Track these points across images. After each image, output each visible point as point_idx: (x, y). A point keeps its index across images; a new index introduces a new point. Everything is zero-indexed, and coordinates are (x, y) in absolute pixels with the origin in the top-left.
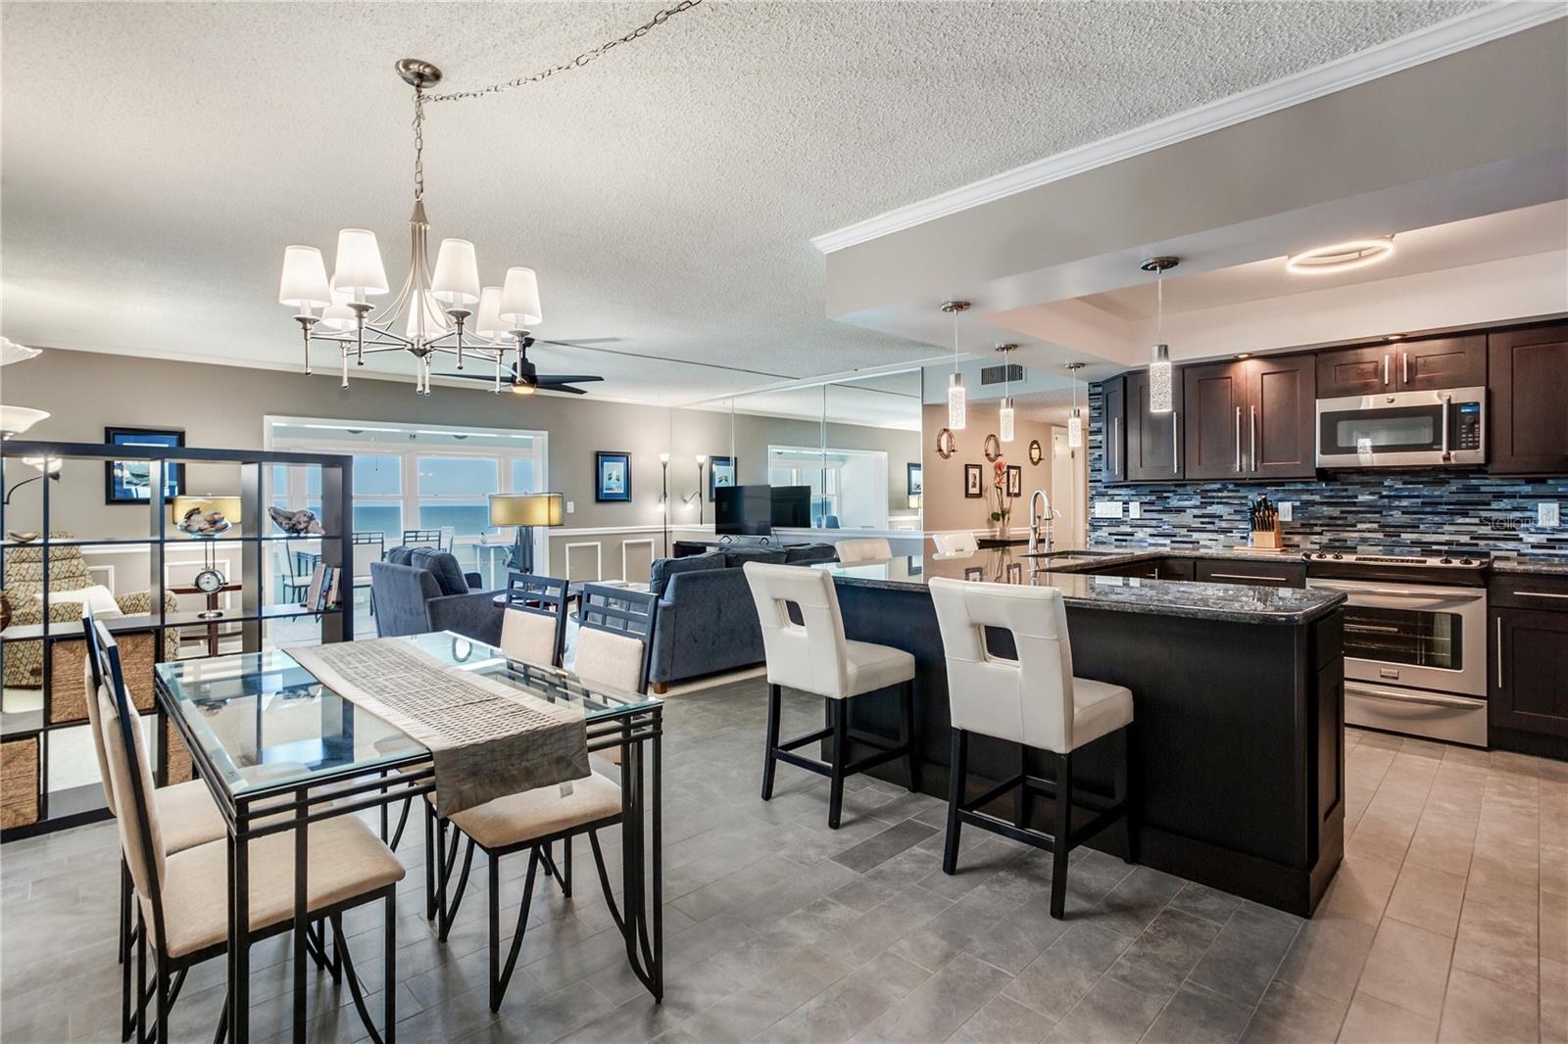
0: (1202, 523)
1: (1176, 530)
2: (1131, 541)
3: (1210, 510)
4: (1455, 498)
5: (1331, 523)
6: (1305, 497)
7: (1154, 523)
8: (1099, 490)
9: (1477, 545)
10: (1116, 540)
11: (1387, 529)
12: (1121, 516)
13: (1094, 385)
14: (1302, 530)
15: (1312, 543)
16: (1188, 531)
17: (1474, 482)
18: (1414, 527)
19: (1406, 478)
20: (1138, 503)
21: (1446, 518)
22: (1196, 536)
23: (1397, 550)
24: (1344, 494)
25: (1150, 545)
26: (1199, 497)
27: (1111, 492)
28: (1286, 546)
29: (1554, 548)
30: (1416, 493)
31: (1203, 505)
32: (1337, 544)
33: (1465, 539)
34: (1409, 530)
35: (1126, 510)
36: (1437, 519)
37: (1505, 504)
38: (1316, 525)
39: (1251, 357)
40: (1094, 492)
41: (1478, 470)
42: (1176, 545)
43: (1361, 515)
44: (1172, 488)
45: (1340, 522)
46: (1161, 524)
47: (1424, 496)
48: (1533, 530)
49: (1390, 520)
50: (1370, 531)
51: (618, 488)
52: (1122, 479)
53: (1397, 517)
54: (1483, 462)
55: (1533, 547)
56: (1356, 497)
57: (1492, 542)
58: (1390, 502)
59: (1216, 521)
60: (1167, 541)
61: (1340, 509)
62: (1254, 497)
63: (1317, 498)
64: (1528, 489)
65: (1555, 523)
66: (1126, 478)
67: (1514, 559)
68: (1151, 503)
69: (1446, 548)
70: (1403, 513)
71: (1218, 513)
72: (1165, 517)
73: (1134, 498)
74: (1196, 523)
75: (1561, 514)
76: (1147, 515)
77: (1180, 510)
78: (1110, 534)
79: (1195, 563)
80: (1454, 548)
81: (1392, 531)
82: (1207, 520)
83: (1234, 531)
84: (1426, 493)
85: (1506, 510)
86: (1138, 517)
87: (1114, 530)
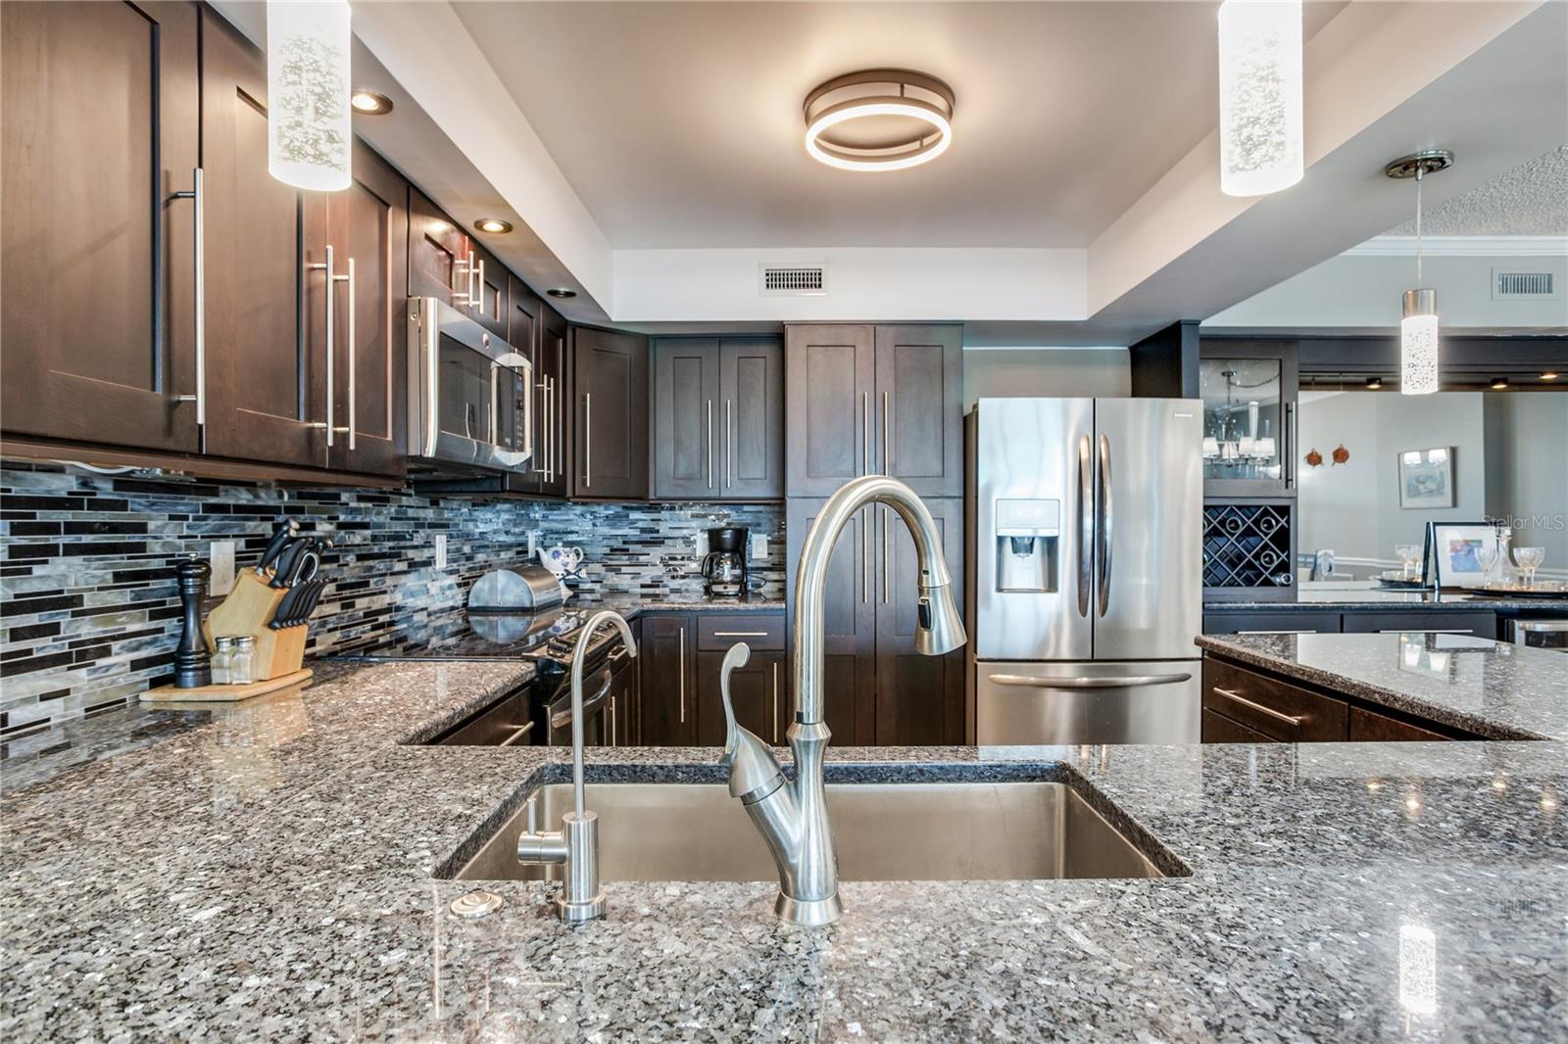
65: (445, 563)
75: (448, 550)
84: (374, 519)
85: (421, 547)
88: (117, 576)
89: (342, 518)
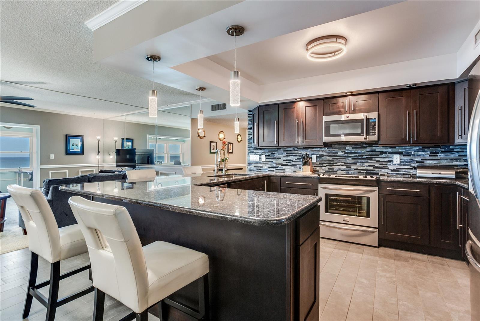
0: (286, 163)
1: (277, 165)
2: (262, 169)
3: (289, 158)
4: (369, 153)
5: (329, 163)
6: (321, 153)
7: (270, 163)
8: (251, 150)
9: (375, 170)
10: (257, 169)
11: (347, 165)
12: (258, 160)
13: (250, 111)
14: (319, 165)
15: (323, 170)
16: (282, 166)
17: (374, 148)
18: (355, 164)
19: (353, 146)
20: (264, 155)
21: (365, 160)
22: (284, 167)
23: (350, 172)
24: (333, 152)
25: (269, 171)
26: (285, 153)
27: (255, 151)
28: (314, 171)
29: (398, 171)
30: (356, 152)
31: (287, 156)
32: (331, 170)
33: (371, 168)
34: (354, 165)
35: (260, 158)
36: (363, 161)
37: (384, 155)
38: (324, 163)
39: (302, 100)
40: (249, 151)
41: (376, 143)
42: (278, 171)
43: (338, 160)
44: (276, 150)
45: (332, 162)
46: (272, 163)
47: (359, 153)
48: (392, 165)
49: (348, 162)
50: (341, 166)
51: (78, 149)
52: (257, 146)
53: (350, 160)
54: (377, 140)
55: (392, 171)
56: (337, 153)
57: (379, 169)
58: (348, 155)
59: (291, 162)
60: (274, 169)
61: (332, 157)
62: (303, 152)
63: (325, 153)
64: (390, 150)
65: (398, 162)
66: (259, 146)
67: (386, 175)
68: (269, 155)
69: (365, 171)
70: (352, 159)
71: (292, 159)
72: (273, 160)
73: (263, 153)
74: (284, 163)
75: (400, 159)
76: (268, 160)
77: (279, 158)
78: (255, 167)
79: (280, 178)
80: (368, 171)
81: (348, 165)
82: (288, 162)
83: (297, 166)
84: (359, 152)
85: (384, 158)
86: (265, 161)
87: (256, 165)
88: (297, 158)
89: (346, 152)
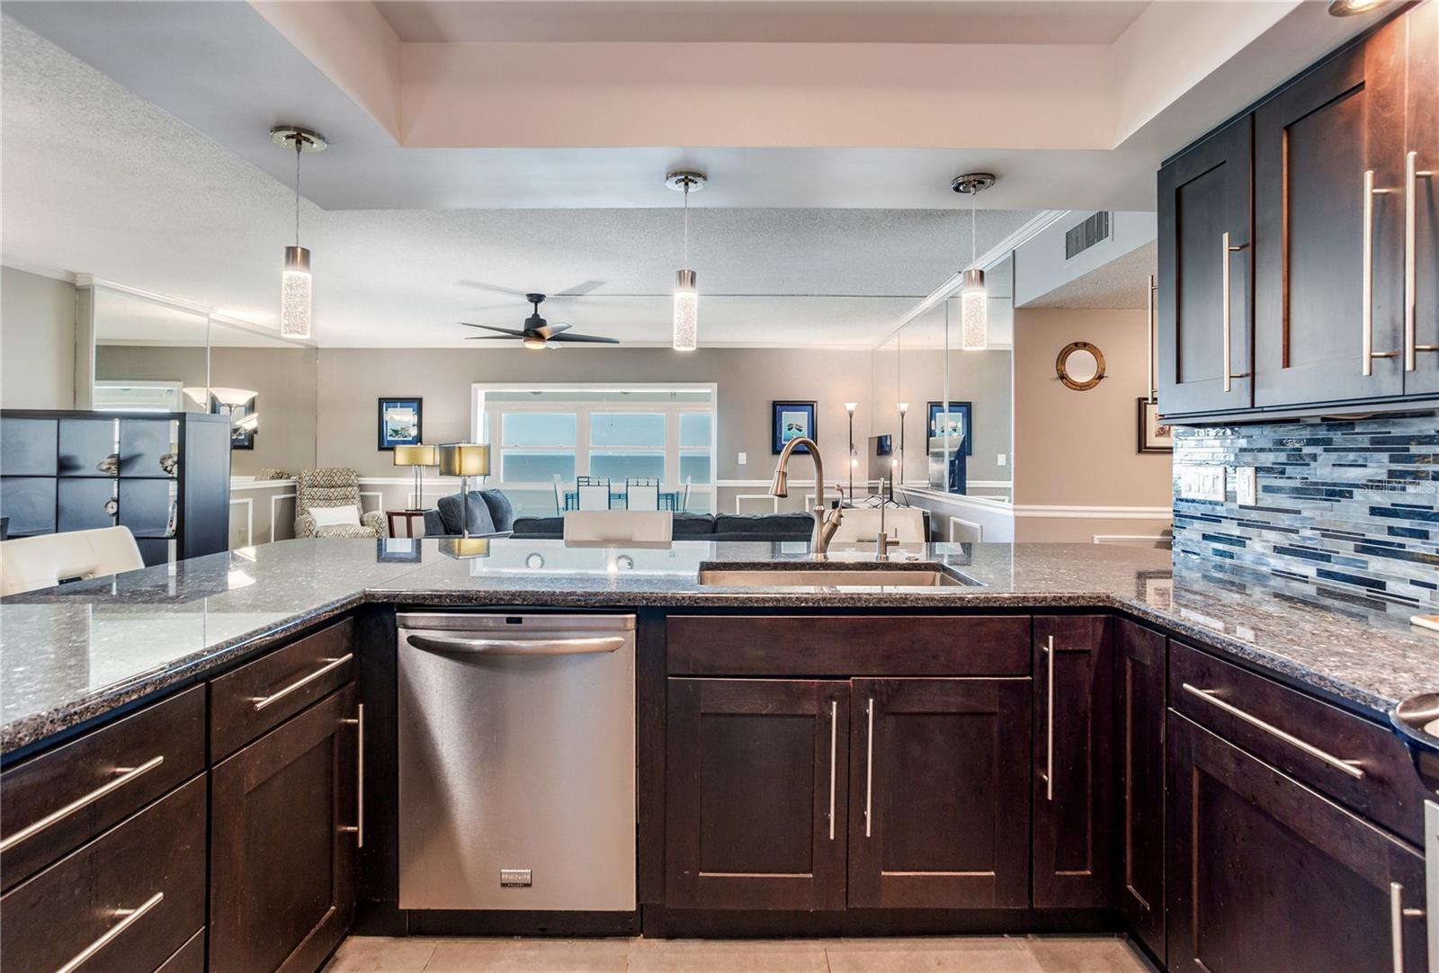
0: (1394, 531)
1: (1329, 544)
7: (1285, 520)
10: (1218, 552)
12: (1221, 497)
20: (1250, 471)
22: (1376, 566)
26: (1385, 457)
31: (1395, 480)
35: (1230, 484)
42: (1331, 583)
44: (1322, 433)
46: (1297, 525)
59: (1430, 528)
60: (1309, 569)
66: (1251, 404)
68: (1279, 470)
72: (1302, 505)
73: (1244, 456)
74: (1377, 530)
76: (1269, 500)
77: (1337, 493)
78: (1205, 537)
82: (1406, 523)
86: (1253, 503)
87: (1211, 528)
